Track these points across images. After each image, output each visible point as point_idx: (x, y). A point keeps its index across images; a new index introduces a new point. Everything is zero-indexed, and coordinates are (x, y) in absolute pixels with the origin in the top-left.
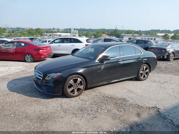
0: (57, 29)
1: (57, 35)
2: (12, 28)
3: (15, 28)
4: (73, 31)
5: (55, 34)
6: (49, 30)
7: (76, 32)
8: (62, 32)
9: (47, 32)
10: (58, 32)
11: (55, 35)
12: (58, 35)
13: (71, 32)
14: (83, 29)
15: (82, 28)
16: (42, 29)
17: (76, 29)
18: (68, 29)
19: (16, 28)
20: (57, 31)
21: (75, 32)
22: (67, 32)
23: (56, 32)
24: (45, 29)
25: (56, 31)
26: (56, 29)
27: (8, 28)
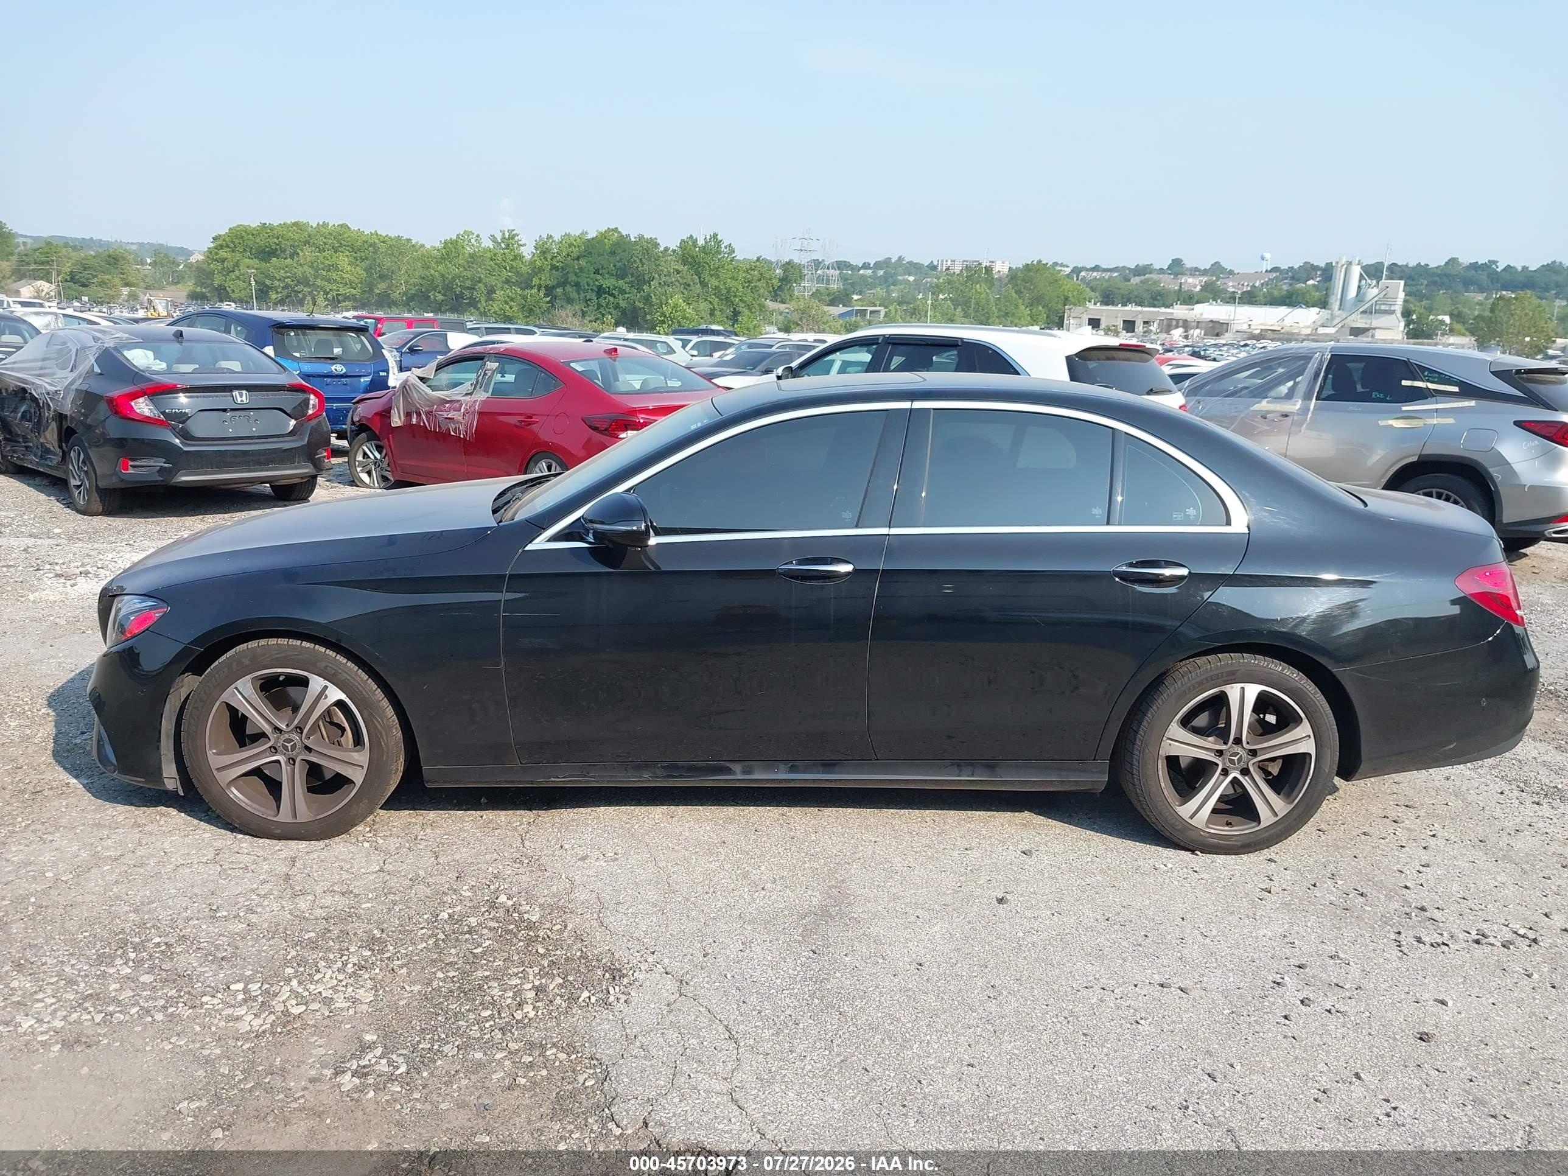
0: (1204, 272)
1: (1186, 325)
2: (841, 265)
3: (866, 266)
4: (1352, 292)
5: (1179, 311)
6: (1136, 280)
7: (1386, 297)
8: (1250, 298)
9: (1108, 299)
10: (1212, 293)
11: (1169, 325)
12: (1198, 324)
13: (1335, 301)
14: (1474, 266)
15: (1465, 259)
16: (1077, 271)
17: (1396, 271)
18: (1309, 270)
19: (878, 265)
20: (1206, 287)
21: (1372, 292)
22: (1290, 300)
23: (1190, 299)
24: (1096, 268)
25: (1194, 284)
26: (1195, 271)
27: (817, 264)
